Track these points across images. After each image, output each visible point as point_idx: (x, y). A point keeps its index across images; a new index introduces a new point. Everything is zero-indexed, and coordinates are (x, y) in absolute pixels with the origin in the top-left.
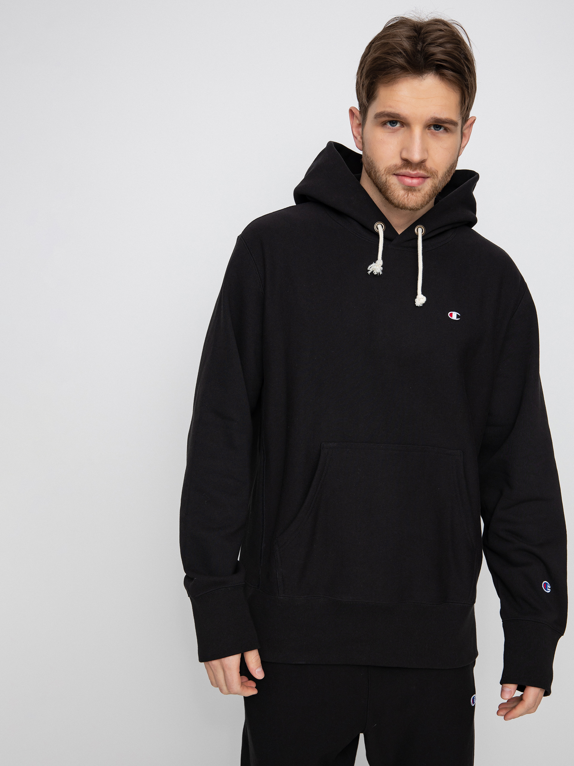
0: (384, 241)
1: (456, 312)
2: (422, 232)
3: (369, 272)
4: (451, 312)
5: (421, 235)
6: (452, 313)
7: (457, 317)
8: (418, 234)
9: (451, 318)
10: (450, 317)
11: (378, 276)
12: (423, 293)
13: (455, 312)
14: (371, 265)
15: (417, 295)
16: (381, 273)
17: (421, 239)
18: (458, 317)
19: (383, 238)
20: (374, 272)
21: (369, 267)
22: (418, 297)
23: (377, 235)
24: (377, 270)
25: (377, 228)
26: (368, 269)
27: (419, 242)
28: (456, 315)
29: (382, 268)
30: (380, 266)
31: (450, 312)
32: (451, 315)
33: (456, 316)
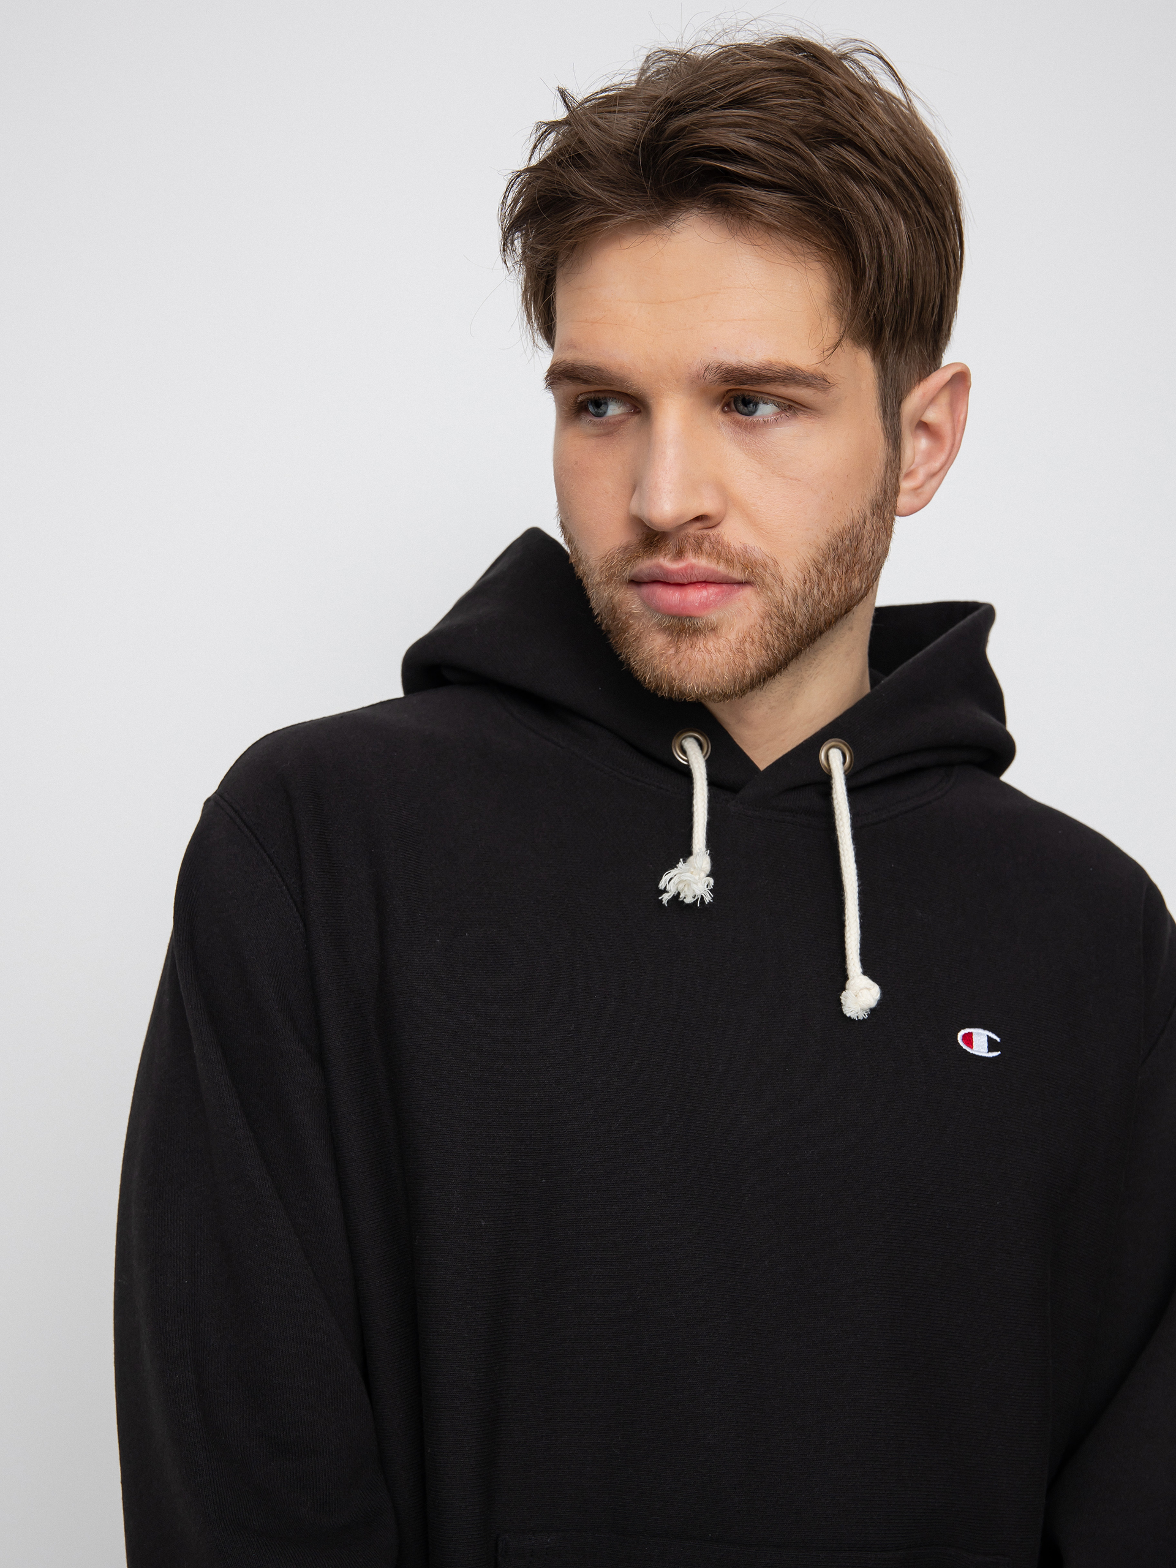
0: (710, 791)
1: (985, 1029)
2: (844, 763)
3: (665, 898)
4: (967, 1031)
5: (842, 772)
6: (970, 1034)
7: (988, 1047)
8: (830, 770)
9: (968, 1049)
10: (965, 1047)
11: (697, 909)
12: (868, 970)
13: (980, 1031)
14: (673, 872)
15: (845, 978)
16: (708, 899)
17: (844, 788)
18: (992, 1045)
19: (705, 783)
20: (682, 896)
21: (665, 878)
22: (849, 984)
23: (686, 773)
24: (694, 886)
25: (684, 752)
26: (662, 886)
27: (839, 799)
28: (986, 1038)
29: (711, 881)
30: (703, 875)
31: (964, 1028)
32: (968, 1038)
33: (986, 1045)
